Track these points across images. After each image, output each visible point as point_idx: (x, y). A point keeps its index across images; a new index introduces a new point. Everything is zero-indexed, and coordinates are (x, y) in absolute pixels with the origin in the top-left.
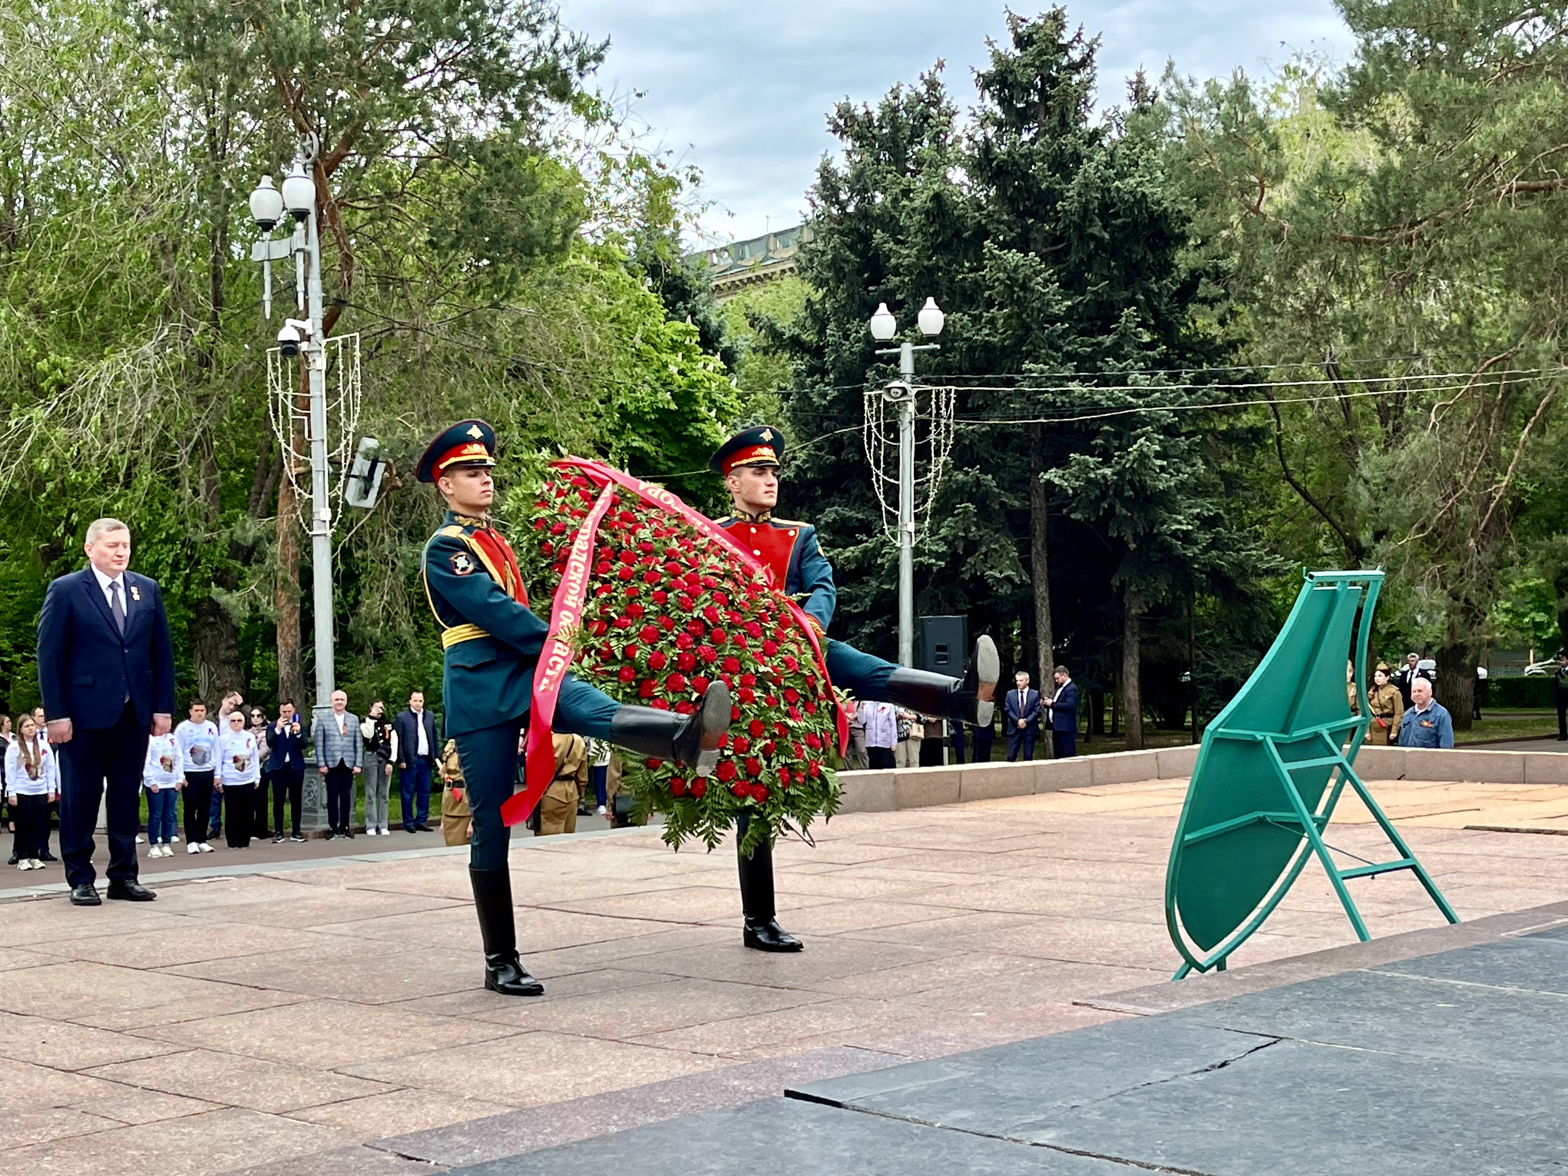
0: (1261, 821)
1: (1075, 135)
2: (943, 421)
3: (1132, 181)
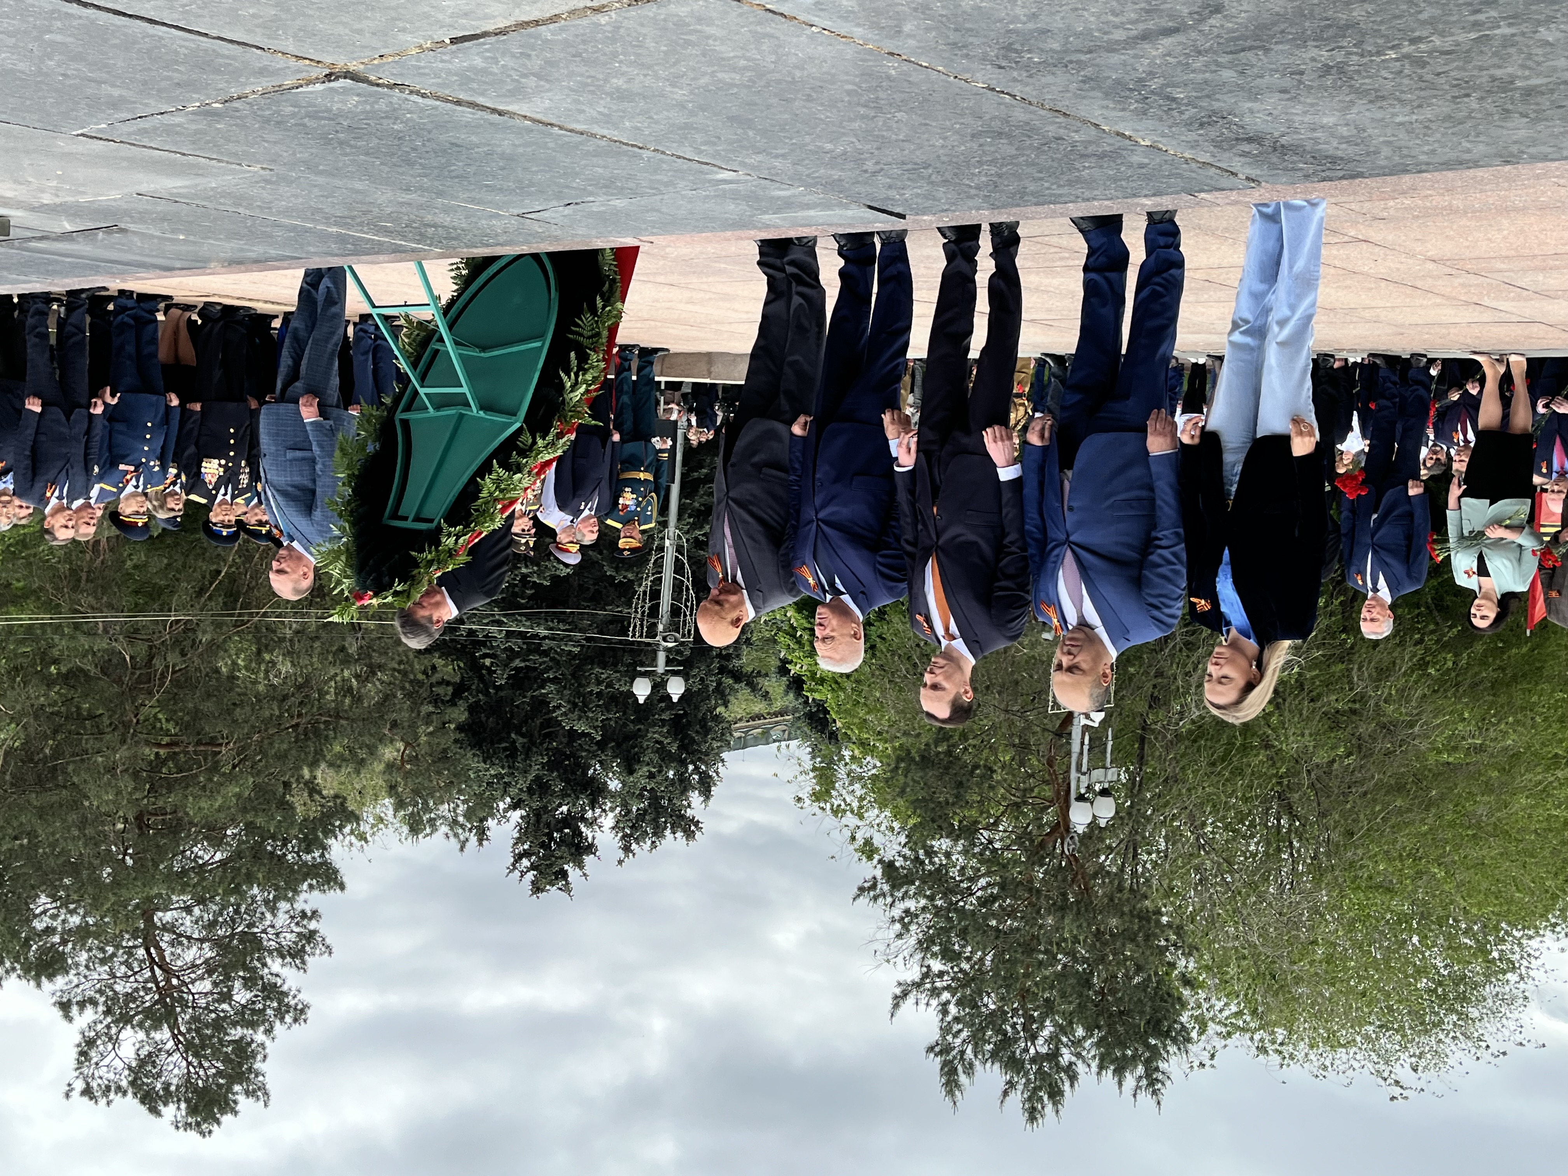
0: (484, 349)
1: (530, 808)
2: (639, 616)
3: (492, 772)
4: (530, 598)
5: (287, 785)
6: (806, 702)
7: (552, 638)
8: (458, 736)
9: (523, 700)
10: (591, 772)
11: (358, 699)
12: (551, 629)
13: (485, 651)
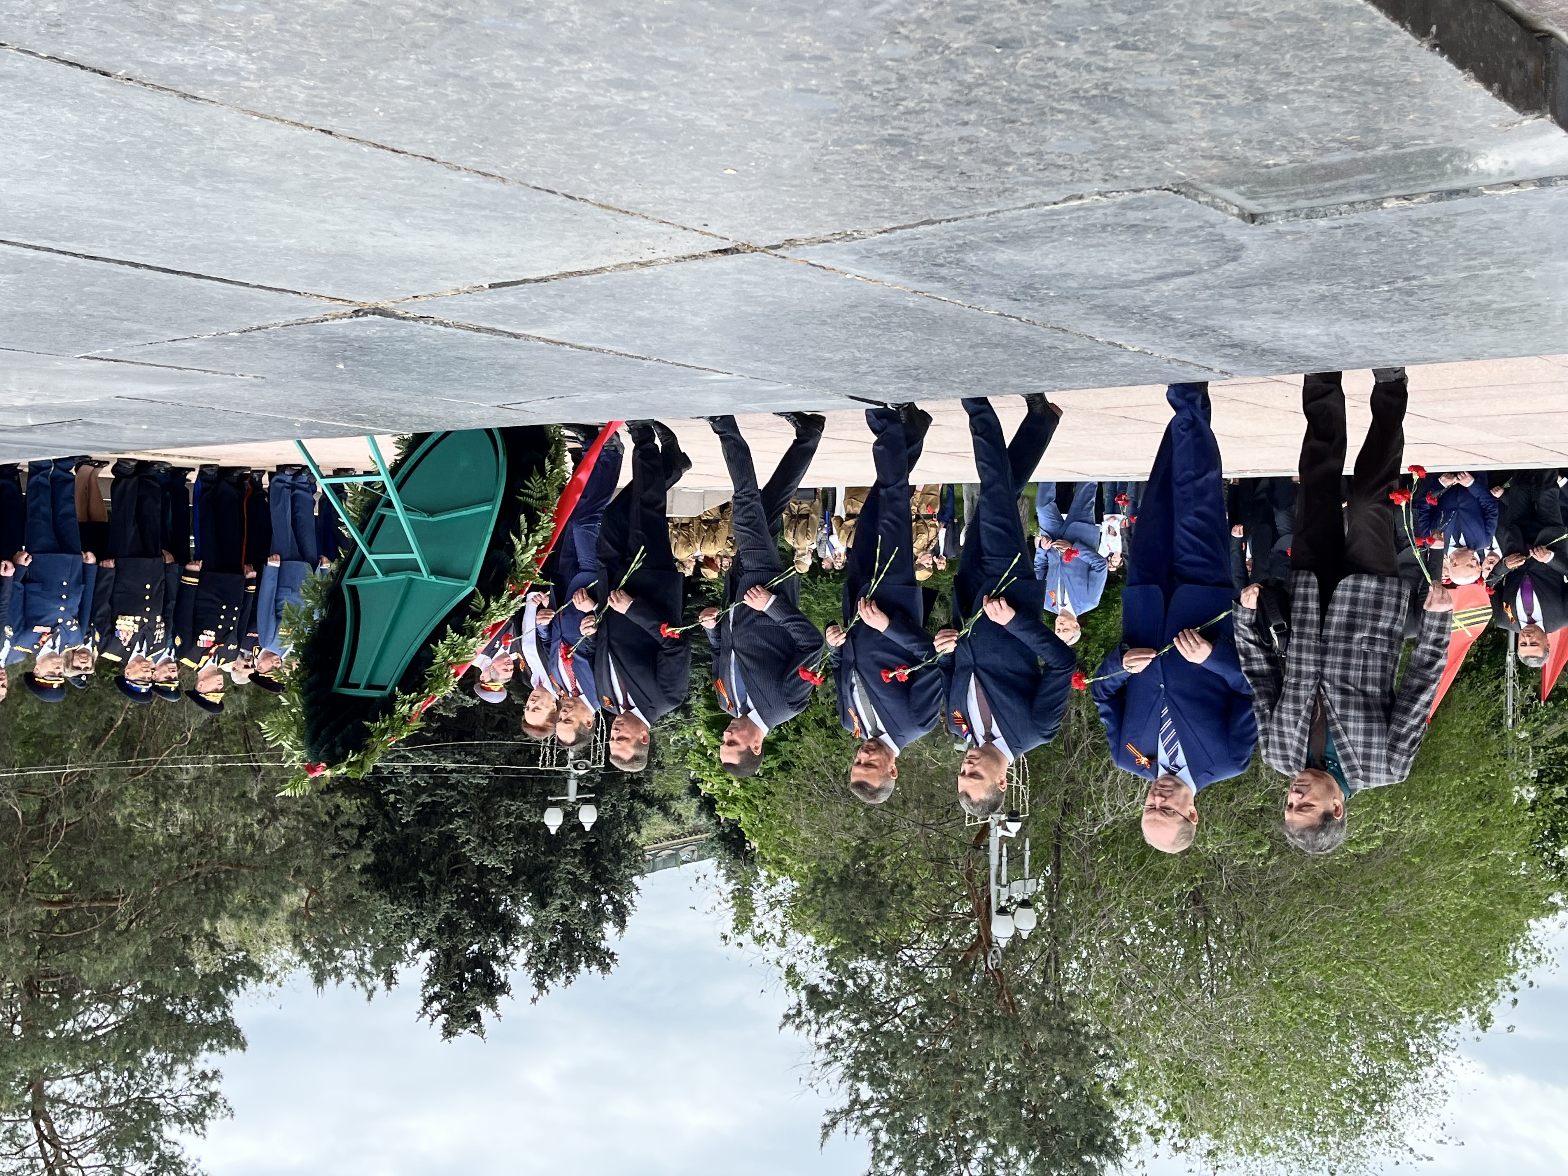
1: (440, 948)
3: (400, 913)
4: (436, 731)
5: (186, 939)
6: (718, 823)
7: (459, 771)
8: (365, 878)
9: (430, 837)
10: (502, 908)
11: (259, 846)
12: (459, 762)
13: (389, 788)
